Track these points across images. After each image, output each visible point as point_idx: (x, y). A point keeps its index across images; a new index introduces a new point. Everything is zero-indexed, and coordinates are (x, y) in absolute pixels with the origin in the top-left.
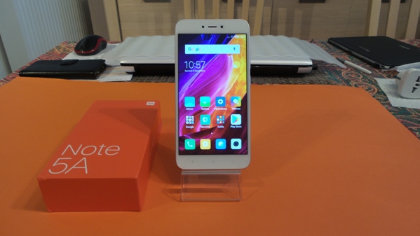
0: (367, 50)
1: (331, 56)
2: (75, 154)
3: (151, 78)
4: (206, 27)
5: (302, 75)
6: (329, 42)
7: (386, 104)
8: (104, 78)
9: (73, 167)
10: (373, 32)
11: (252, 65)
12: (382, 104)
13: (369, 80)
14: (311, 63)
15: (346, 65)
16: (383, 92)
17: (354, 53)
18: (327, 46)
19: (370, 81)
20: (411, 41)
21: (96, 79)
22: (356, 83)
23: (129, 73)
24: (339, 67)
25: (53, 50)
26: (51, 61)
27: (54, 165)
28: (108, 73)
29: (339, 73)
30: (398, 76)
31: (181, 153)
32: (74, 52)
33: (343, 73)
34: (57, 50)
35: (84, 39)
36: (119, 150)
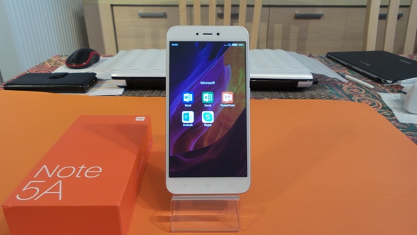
0: (368, 65)
1: (331, 70)
2: (50, 176)
3: (144, 91)
4: (201, 34)
5: (302, 89)
6: (328, 57)
7: (393, 120)
8: (94, 92)
9: (46, 192)
10: (371, 46)
12: (389, 120)
13: (372, 95)
14: (311, 77)
15: (347, 79)
16: (388, 108)
17: (354, 67)
18: (325, 61)
19: (374, 96)
20: (411, 56)
21: (85, 92)
22: (360, 98)
23: (120, 87)
24: (340, 81)
25: (44, 63)
26: (41, 74)
27: (24, 189)
28: (99, 87)
29: (340, 88)
30: (403, 90)
31: (172, 175)
32: (65, 65)
33: (344, 88)
34: (48, 64)
35: (75, 52)
36: (101, 171)
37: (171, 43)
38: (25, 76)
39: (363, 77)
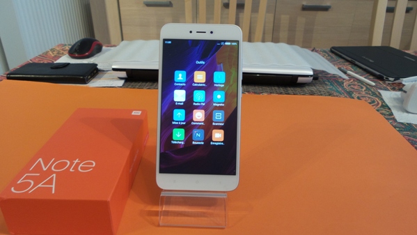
0: (371, 61)
1: (332, 66)
2: (45, 169)
3: (144, 84)
4: (194, 32)
5: (302, 85)
6: (332, 51)
7: (391, 119)
8: (95, 83)
9: (40, 185)
10: (377, 41)
11: (244, 73)
12: (386, 119)
13: (372, 92)
14: (311, 73)
15: (349, 75)
16: (387, 106)
17: (357, 63)
18: (329, 55)
19: (374, 94)
21: (85, 83)
22: (359, 95)
23: (121, 78)
24: (340, 77)
25: (47, 52)
26: (43, 64)
27: (19, 182)
28: (100, 78)
29: (341, 84)
30: (404, 89)
31: (162, 171)
32: (67, 55)
33: (345, 84)
34: (51, 53)
35: (78, 42)
36: (94, 165)
37: (164, 40)
38: (28, 65)
39: (365, 73)
